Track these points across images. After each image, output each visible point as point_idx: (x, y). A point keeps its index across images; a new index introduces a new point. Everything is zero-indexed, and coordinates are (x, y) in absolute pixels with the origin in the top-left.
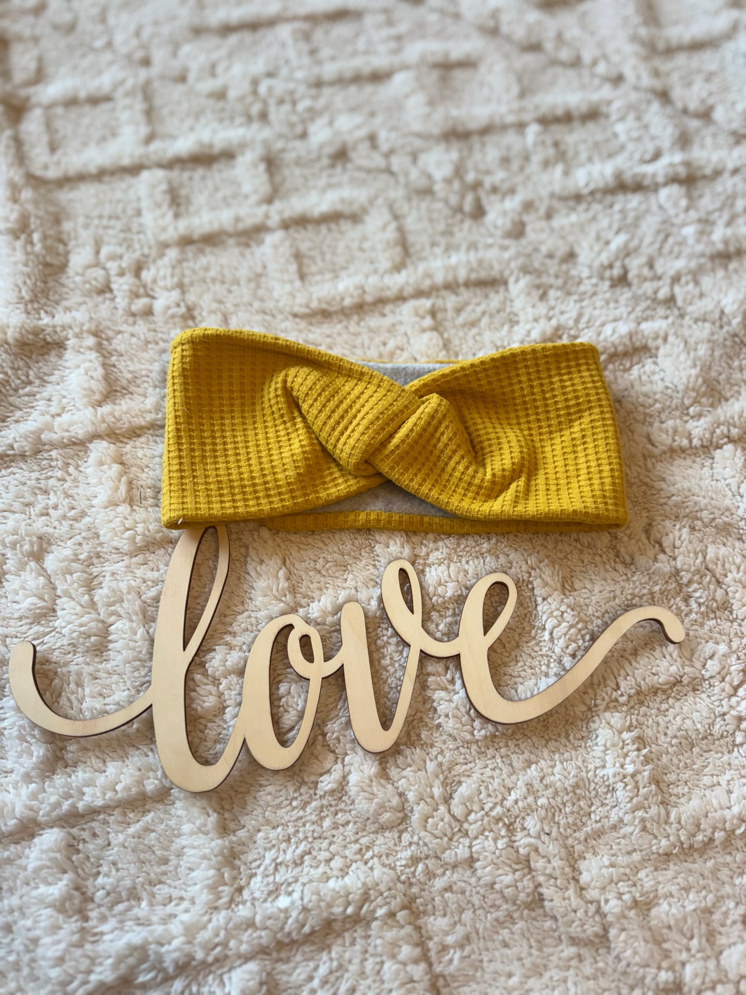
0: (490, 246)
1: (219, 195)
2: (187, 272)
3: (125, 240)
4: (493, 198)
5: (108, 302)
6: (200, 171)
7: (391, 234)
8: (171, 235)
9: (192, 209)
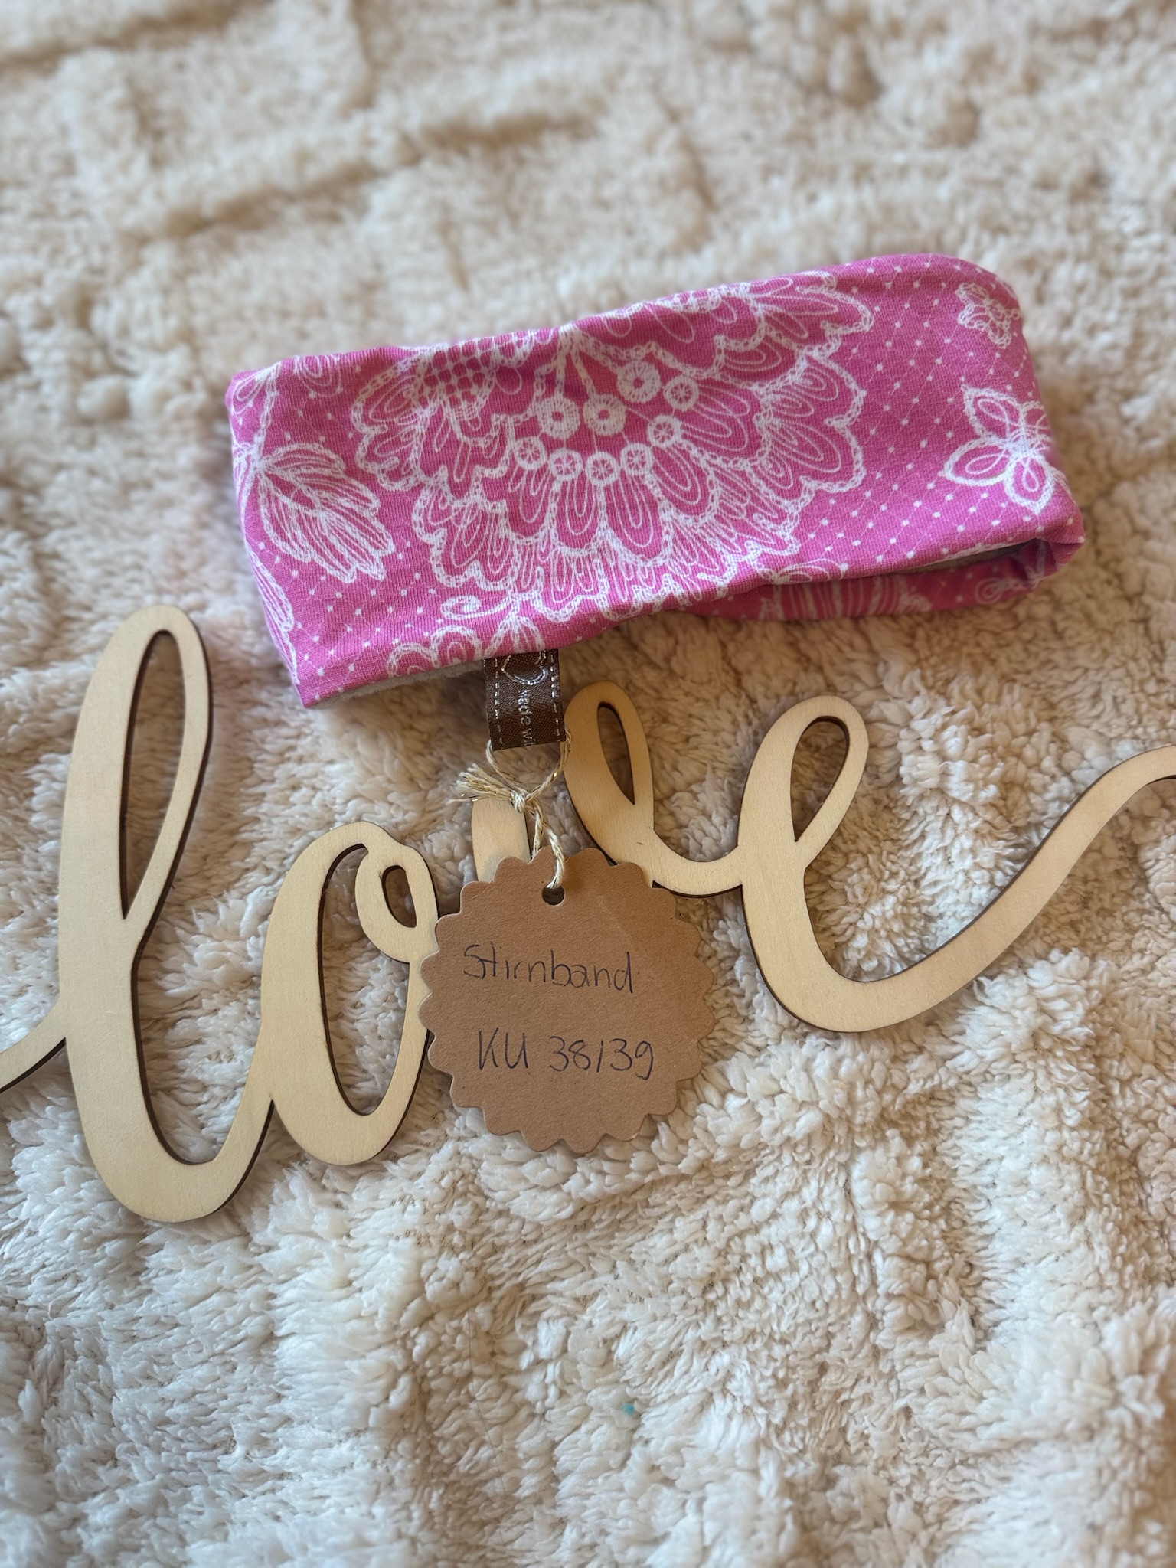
0: (903, 171)
1: (254, 99)
2: (199, 300)
3: (43, 236)
4: (894, 48)
5: (23, 398)
6: (201, 45)
7: (666, 161)
8: (149, 211)
9: (192, 141)
